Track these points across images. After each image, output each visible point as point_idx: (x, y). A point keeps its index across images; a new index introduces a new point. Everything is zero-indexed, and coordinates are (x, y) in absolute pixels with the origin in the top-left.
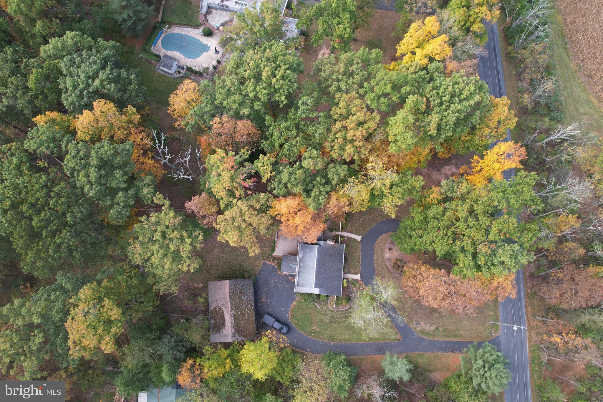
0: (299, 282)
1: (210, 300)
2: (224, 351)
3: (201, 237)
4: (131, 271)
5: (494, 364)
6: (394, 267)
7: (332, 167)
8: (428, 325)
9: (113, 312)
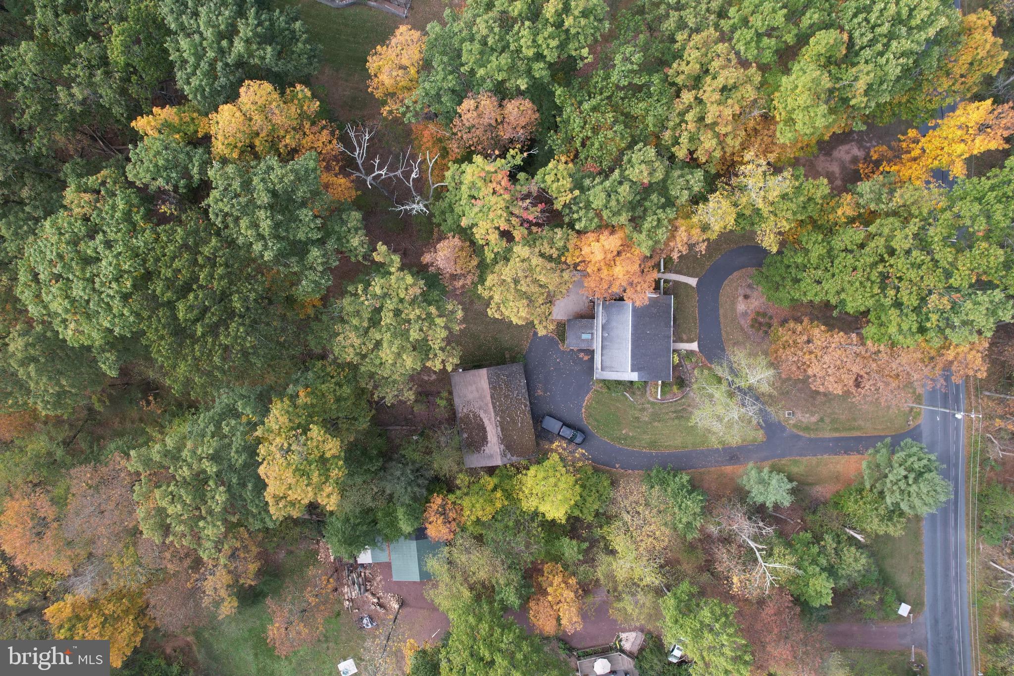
0: (604, 364)
1: (457, 401)
2: (489, 479)
3: (460, 314)
4: (339, 374)
5: (924, 473)
6: (752, 326)
7: (679, 177)
8: (808, 415)
9: (327, 446)
